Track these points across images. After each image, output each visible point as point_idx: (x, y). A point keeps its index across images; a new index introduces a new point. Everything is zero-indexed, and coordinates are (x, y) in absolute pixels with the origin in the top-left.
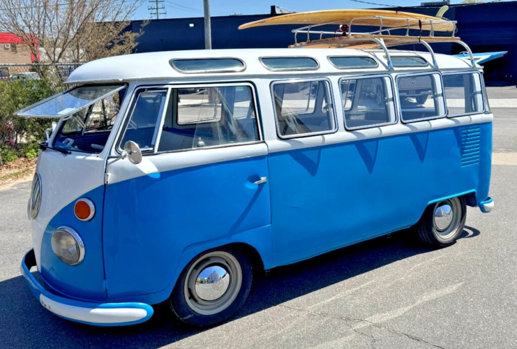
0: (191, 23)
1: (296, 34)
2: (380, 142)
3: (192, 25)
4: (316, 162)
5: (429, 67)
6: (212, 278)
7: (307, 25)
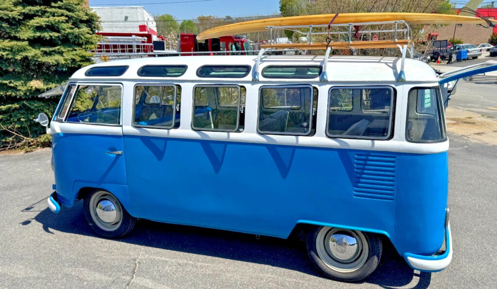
2: (228, 146)
4: (162, 149)
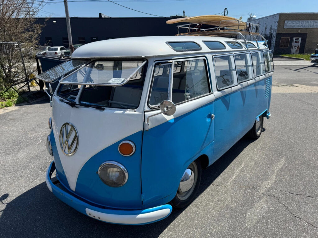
0: (55, 21)
1: (178, 28)
3: (55, 22)
5: (256, 48)
6: (186, 177)
7: (189, 23)
